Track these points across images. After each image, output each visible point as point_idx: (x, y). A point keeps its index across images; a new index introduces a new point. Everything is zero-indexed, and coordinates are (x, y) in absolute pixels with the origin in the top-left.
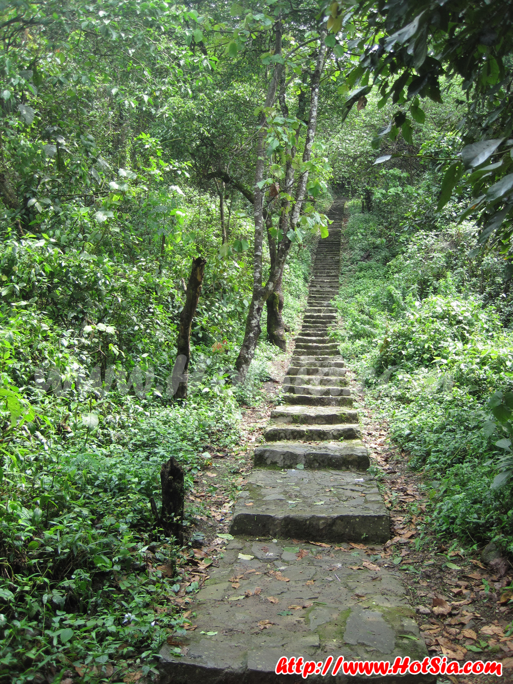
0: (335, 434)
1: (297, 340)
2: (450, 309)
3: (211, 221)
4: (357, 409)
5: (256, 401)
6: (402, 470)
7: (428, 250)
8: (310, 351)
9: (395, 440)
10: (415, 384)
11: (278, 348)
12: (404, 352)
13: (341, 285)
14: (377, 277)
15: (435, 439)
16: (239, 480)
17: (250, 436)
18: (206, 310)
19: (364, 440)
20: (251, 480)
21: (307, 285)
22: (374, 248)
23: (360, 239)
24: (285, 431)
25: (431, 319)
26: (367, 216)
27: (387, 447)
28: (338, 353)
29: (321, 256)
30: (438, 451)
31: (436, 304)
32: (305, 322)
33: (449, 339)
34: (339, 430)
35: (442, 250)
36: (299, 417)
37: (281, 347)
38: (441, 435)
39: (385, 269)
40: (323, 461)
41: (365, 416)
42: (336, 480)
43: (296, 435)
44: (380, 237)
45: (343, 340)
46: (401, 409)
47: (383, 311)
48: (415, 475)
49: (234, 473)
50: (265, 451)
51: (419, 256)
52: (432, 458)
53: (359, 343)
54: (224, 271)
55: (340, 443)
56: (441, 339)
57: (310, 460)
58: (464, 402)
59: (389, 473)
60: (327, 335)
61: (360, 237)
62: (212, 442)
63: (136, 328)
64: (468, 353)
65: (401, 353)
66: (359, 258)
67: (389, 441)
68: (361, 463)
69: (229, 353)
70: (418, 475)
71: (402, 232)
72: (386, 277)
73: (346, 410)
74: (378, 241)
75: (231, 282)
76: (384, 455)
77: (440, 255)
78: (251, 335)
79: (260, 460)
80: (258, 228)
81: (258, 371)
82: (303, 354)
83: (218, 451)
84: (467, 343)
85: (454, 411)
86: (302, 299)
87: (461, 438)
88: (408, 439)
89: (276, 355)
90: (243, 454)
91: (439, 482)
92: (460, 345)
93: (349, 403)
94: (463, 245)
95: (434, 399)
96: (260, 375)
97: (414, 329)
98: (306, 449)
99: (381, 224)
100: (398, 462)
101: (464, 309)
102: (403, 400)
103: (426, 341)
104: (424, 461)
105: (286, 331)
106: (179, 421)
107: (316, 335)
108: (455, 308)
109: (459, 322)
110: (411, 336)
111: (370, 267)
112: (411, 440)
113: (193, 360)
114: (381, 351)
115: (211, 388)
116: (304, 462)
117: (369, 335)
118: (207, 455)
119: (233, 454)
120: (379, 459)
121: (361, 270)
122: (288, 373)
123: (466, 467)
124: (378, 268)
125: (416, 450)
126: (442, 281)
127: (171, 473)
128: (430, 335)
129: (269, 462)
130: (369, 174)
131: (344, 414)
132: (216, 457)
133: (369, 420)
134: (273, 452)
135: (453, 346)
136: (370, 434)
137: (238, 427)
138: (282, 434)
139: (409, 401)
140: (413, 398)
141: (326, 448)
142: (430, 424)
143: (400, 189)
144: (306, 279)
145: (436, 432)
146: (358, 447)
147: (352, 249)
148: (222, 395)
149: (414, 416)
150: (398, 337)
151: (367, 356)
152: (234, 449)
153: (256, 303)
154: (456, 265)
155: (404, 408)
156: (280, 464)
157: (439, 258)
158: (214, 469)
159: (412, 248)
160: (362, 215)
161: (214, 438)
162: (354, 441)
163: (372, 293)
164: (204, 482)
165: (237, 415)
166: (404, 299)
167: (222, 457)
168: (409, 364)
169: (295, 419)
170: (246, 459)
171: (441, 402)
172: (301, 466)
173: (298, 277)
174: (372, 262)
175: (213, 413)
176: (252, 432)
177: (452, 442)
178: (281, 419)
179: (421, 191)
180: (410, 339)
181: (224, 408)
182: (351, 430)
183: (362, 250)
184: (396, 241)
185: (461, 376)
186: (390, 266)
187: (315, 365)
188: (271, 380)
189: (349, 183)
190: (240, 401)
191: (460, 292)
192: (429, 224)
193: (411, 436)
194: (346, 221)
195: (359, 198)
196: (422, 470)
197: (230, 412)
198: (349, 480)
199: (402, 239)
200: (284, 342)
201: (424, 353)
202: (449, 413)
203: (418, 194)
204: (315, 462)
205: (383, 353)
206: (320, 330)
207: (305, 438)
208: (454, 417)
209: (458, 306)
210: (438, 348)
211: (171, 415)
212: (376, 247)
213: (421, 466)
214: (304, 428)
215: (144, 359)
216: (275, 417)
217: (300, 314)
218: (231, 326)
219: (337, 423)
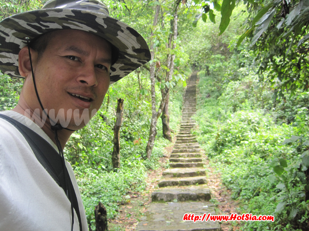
0: (194, 182)
1: (178, 137)
2: (248, 116)
3: (135, 84)
4: (205, 169)
5: (156, 167)
6: (228, 199)
7: (236, 90)
8: (184, 141)
9: (224, 184)
10: (233, 154)
11: (168, 140)
12: (227, 139)
13: (197, 110)
14: (213, 105)
15: (244, 182)
16: (143, 210)
17: (151, 185)
18: (131, 125)
19: (208, 184)
20: (149, 210)
21: (181, 111)
22: (212, 92)
23: (205, 88)
24: (169, 182)
25: (239, 122)
26: (208, 77)
27: (220, 187)
28: (196, 141)
29: (187, 97)
30: (246, 189)
31: (241, 115)
32: (181, 128)
33: (249, 131)
34: (195, 180)
35: (243, 90)
36: (176, 174)
37: (169, 140)
38: (247, 181)
39: (217, 101)
40: (187, 197)
41: (209, 172)
42: (193, 207)
43: (175, 184)
44: (214, 86)
45: (198, 135)
46: (226, 168)
47: (217, 120)
48: (234, 202)
49: (141, 206)
50: (157, 194)
51: (232, 93)
52: (243, 193)
53: (206, 136)
54: (139, 106)
55: (196, 187)
56: (244, 132)
57: (180, 197)
58: (258, 162)
59: (221, 202)
60: (191, 133)
61: (205, 87)
62: (132, 189)
63: (91, 135)
64: (258, 138)
65: (225, 140)
66: (205, 97)
67: (221, 184)
68: (207, 197)
69: (142, 144)
70: (236, 202)
71: (224, 84)
72: (217, 105)
73: (200, 169)
74: (213, 89)
75: (142, 110)
76: (219, 191)
77: (241, 92)
78: (152, 135)
79: (155, 198)
80: (153, 84)
81: (157, 152)
82: (180, 143)
83: (135, 194)
84: (257, 132)
85: (253, 167)
86: (179, 117)
87: (257, 182)
88: (230, 183)
89: (167, 144)
90: (147, 195)
91: (247, 206)
92: (254, 134)
93: (201, 165)
94: (252, 87)
95: (243, 162)
96: (158, 154)
97: (231, 128)
98: (178, 191)
99: (214, 81)
100: (226, 195)
101: (255, 116)
102: (227, 162)
103: (237, 133)
104: (239, 194)
105: (172, 132)
106: (114, 180)
107: (186, 134)
108: (250, 116)
109: (253, 123)
110: (230, 131)
111: (210, 101)
112: (231, 184)
113: (125, 149)
114: (216, 139)
115: (132, 162)
116: (177, 198)
117: (210, 132)
118: (128, 197)
119: (142, 195)
120: (216, 194)
121: (206, 102)
122: (173, 153)
123: (260, 198)
124: (214, 101)
125: (234, 189)
126: (243, 104)
127: (99, 211)
128: (239, 130)
129: (159, 199)
130: (207, 58)
131: (199, 172)
132: (133, 197)
133: (211, 174)
134: (161, 194)
135: (250, 135)
136: (211, 181)
137: (145, 181)
138: (167, 184)
139: (230, 163)
140: (232, 162)
141: (189, 190)
142: (241, 175)
143: (221, 64)
144: (181, 108)
145: (245, 179)
146: (205, 189)
147: (201, 93)
148: (138, 165)
149: (233, 171)
150: (224, 132)
151: (209, 142)
152: (143, 193)
153: (153, 119)
154: (250, 96)
155: (228, 167)
156: (165, 199)
157: (242, 94)
158: (131, 204)
159: (228, 90)
160: (205, 78)
161: (133, 187)
162: (204, 185)
163: (211, 112)
164: (126, 211)
165: (145, 175)
166: (226, 114)
167: (136, 197)
168: (230, 145)
169: (175, 175)
170: (148, 197)
171: (246, 163)
172: (176, 200)
173: (176, 107)
174: (211, 98)
175: (133, 175)
176: (152, 183)
177: (253, 184)
178: (167, 175)
179: (231, 64)
180: (229, 132)
181: (138, 172)
182: (202, 180)
183: (206, 93)
184: (221, 88)
185: (255, 149)
186: (219, 100)
187: (185, 148)
188: (164, 156)
189: (198, 63)
190: (148, 167)
191: (252, 109)
192: (235, 78)
193: (232, 182)
194: (198, 81)
195: (204, 70)
196: (238, 200)
197: (141, 173)
198: (200, 207)
199: (224, 87)
200: (171, 138)
201: (236, 139)
202: (251, 169)
203: (230, 65)
204: (183, 198)
205: (217, 140)
206: (188, 131)
207: (179, 185)
208: (253, 170)
209: (252, 115)
210: (243, 136)
211: (110, 177)
212: (213, 91)
213: (237, 198)
214: (179, 180)
215: (96, 150)
216: (164, 175)
217: (179, 124)
218: (145, 131)
219: (195, 176)
